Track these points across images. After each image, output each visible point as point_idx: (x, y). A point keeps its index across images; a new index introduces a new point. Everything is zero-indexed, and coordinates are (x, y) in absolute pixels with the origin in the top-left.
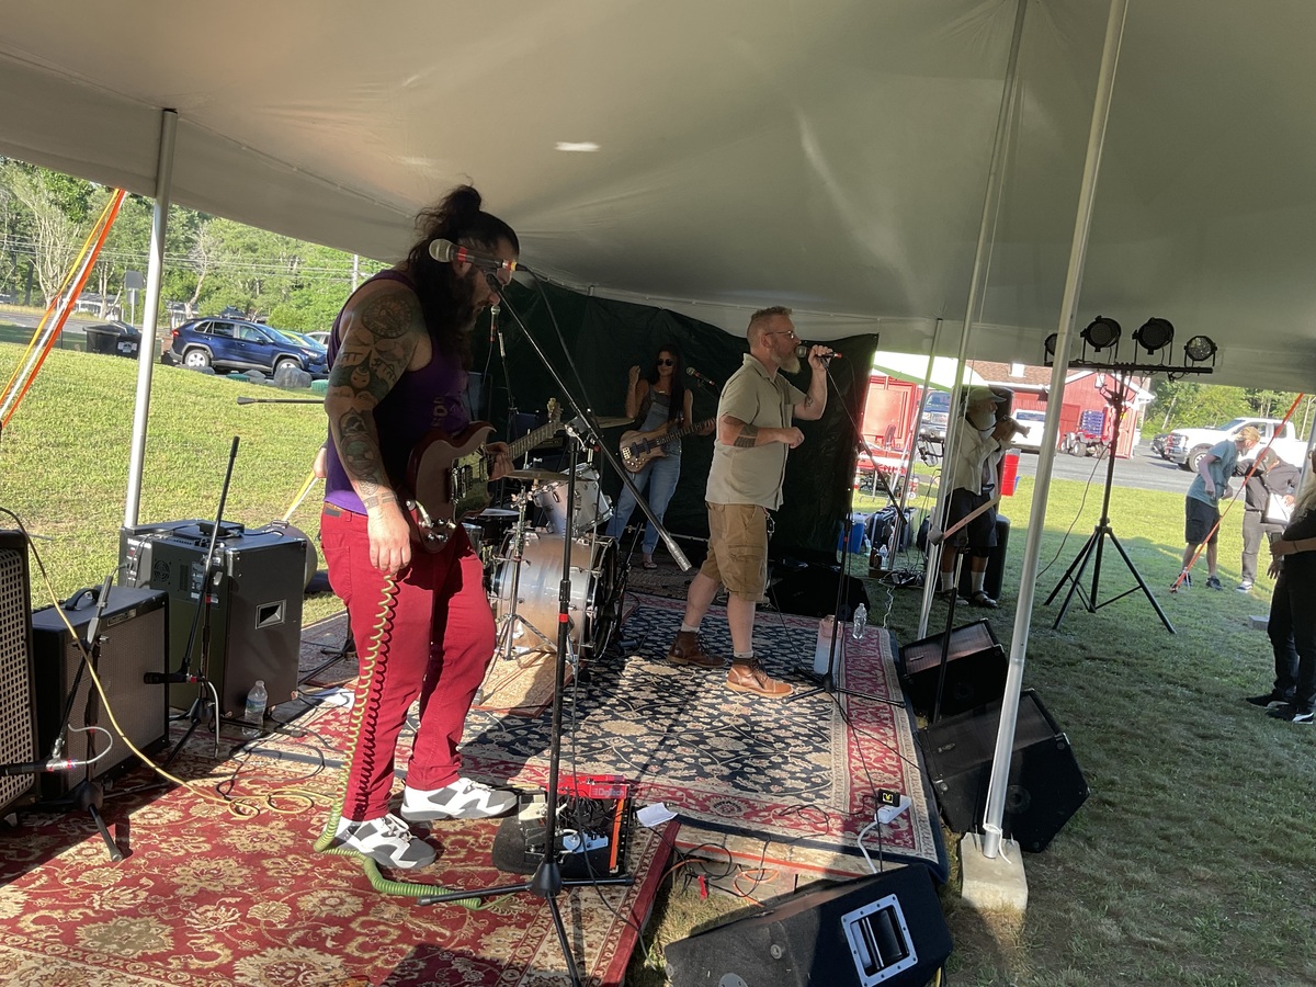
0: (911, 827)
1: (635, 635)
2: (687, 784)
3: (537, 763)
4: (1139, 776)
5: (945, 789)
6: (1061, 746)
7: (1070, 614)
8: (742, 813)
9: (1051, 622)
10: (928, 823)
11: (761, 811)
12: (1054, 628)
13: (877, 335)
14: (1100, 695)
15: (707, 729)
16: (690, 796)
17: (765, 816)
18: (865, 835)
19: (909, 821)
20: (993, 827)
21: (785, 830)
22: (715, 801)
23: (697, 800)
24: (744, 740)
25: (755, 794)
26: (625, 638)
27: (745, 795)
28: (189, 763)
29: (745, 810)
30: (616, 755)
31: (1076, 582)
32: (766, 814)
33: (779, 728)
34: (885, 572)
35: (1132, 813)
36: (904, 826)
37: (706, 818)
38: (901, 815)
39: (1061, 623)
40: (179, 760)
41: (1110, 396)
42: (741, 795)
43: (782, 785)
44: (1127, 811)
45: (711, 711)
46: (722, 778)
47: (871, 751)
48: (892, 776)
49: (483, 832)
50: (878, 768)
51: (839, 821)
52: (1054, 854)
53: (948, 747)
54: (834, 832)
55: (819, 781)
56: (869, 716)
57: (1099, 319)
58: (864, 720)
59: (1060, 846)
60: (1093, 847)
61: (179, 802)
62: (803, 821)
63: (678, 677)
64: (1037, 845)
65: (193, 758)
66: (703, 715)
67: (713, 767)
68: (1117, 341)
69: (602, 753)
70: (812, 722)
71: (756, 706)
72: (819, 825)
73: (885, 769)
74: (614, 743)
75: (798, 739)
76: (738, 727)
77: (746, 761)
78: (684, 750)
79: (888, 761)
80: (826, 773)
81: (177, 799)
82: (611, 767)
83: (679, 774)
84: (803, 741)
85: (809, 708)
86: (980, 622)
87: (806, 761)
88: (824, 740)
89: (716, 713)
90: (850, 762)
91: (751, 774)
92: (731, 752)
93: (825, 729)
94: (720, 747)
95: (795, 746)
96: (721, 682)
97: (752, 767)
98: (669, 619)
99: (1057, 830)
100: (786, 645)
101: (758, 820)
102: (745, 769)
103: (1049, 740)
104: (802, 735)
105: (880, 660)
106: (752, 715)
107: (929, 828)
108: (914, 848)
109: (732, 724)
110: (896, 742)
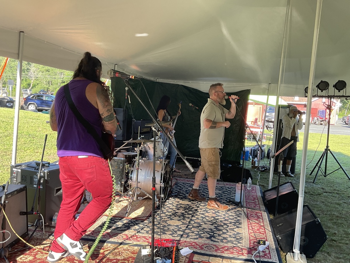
0: (270, 252)
1: (176, 191)
2: (196, 241)
3: (147, 236)
4: (343, 231)
5: (280, 238)
6: (317, 223)
7: (318, 178)
8: (214, 249)
9: (312, 181)
10: (275, 250)
11: (220, 248)
12: (313, 183)
13: (250, 90)
14: (329, 204)
15: (201, 222)
16: (197, 245)
17: (222, 250)
18: (255, 255)
19: (269, 250)
20: (296, 250)
21: (229, 255)
22: (205, 246)
23: (199, 246)
24: (214, 225)
25: (218, 243)
26: (173, 192)
27: (215, 243)
28: (35, 241)
29: (215, 248)
30: (172, 232)
31: (319, 167)
32: (222, 249)
33: (225, 220)
34: (257, 167)
35: (342, 243)
36: (267, 252)
37: (203, 252)
38: (266, 248)
39: (316, 181)
40: (32, 240)
41: (327, 106)
42: (214, 244)
43: (227, 239)
44: (340, 243)
45: (202, 216)
46: (207, 238)
47: (255, 227)
48: (263, 235)
49: (130, 259)
50: (258, 233)
51: (246, 251)
52: (317, 258)
53: (280, 224)
54: (245, 254)
55: (239, 238)
56: (254, 215)
57: (322, 81)
58: (253, 217)
59: (319, 256)
60: (330, 255)
61: (32, 254)
62: (234, 251)
63: (191, 205)
64: (311, 256)
65: (36, 239)
66: (200, 217)
67: (204, 234)
68: (328, 88)
69: (168, 231)
70: (236, 218)
71: (217, 213)
72: (239, 252)
73: (260, 233)
74: (171, 228)
75: (231, 224)
76: (211, 221)
77: (215, 232)
78: (194, 229)
79: (261, 230)
80: (241, 235)
81: (32, 253)
82: (171, 236)
83: (193, 237)
84: (233, 225)
85: (234, 213)
86: (289, 182)
87: (234, 231)
88: (240, 224)
89: (204, 216)
90: (249, 231)
91: (216, 236)
92: (210, 229)
93: (240, 220)
94: (206, 228)
95: (230, 226)
96: (205, 206)
97: (217, 234)
98: (187, 185)
99: (318, 251)
100: (226, 192)
101: (220, 252)
102: (215, 235)
103: (314, 221)
104: (233, 223)
105: (257, 196)
106: (216, 216)
107: (276, 252)
108: (271, 259)
109: (209, 220)
110: (263, 223)
